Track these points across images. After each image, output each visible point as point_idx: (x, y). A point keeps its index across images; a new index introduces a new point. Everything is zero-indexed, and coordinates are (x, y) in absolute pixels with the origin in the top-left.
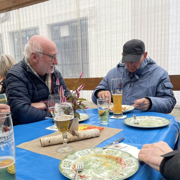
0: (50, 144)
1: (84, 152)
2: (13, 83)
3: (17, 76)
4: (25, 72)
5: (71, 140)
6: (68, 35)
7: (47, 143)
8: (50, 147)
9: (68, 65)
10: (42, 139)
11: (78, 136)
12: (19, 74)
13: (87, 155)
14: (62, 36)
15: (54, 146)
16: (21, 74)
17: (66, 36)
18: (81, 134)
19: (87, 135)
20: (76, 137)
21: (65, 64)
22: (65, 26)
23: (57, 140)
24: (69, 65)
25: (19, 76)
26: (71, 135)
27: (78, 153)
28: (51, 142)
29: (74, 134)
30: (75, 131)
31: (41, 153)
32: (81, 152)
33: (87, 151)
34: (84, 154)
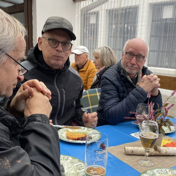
0: (133, 154)
1: (162, 171)
2: (105, 86)
3: (110, 79)
4: (118, 76)
5: (152, 155)
6: (171, 17)
7: (131, 152)
8: (133, 156)
9: (165, 52)
10: (126, 148)
11: (159, 152)
12: (111, 77)
13: (165, 174)
14: (164, 18)
15: (136, 156)
16: (114, 77)
17: (169, 17)
18: (163, 151)
19: (169, 153)
20: (157, 153)
21: (162, 52)
22: (170, 6)
23: (140, 152)
24: (167, 52)
25: (111, 80)
26: (153, 150)
27: (156, 170)
28: (134, 152)
29: (156, 149)
30: (158, 146)
31: (124, 161)
32: (159, 170)
33: (166, 170)
34: (162, 172)
